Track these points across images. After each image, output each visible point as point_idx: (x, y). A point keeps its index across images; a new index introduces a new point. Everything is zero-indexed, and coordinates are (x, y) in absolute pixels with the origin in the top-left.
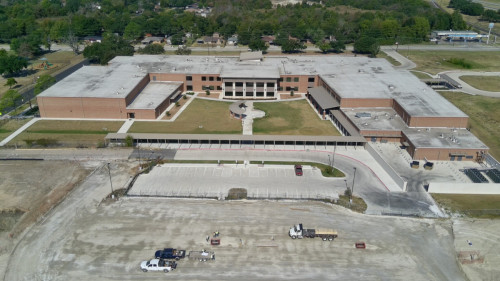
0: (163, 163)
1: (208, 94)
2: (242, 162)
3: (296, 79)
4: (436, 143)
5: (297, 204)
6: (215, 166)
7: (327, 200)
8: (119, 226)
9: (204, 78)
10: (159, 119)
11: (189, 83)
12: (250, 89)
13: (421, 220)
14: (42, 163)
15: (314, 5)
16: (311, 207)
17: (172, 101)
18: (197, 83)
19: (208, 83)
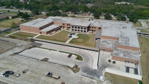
0: (35, 47)
1: (68, 29)
2: (57, 51)
3: (95, 28)
4: (121, 55)
5: (59, 66)
6: (48, 50)
7: (69, 67)
8: (7, 62)
9: (68, 25)
10: (48, 35)
11: (64, 26)
12: (82, 30)
13: (92, 80)
14: (9, 42)
15: (130, 4)
16: (62, 68)
17: (55, 30)
18: (66, 26)
19: (69, 26)
